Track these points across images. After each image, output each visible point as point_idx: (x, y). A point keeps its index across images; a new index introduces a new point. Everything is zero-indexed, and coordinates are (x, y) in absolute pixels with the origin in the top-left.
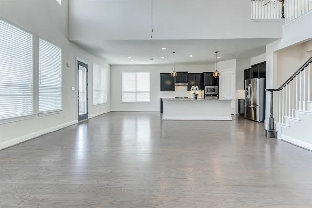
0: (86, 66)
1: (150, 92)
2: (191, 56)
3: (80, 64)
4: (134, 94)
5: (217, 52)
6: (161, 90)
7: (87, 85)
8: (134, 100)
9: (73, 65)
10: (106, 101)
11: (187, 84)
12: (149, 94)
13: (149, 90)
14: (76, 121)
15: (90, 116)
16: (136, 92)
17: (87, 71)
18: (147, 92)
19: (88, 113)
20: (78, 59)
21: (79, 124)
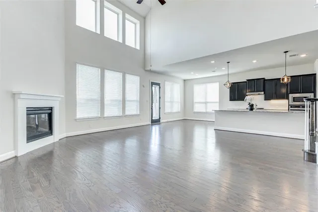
0: (158, 84)
1: (220, 102)
2: (255, 61)
3: (153, 84)
4: (204, 104)
5: (286, 52)
6: (230, 100)
7: (160, 98)
8: (204, 111)
9: (148, 85)
10: (179, 110)
11: (263, 93)
12: (218, 104)
13: (218, 101)
14: (150, 123)
15: (162, 121)
16: (206, 103)
17: (160, 88)
18: (216, 102)
19: (160, 118)
20: (151, 81)
21: (152, 125)
